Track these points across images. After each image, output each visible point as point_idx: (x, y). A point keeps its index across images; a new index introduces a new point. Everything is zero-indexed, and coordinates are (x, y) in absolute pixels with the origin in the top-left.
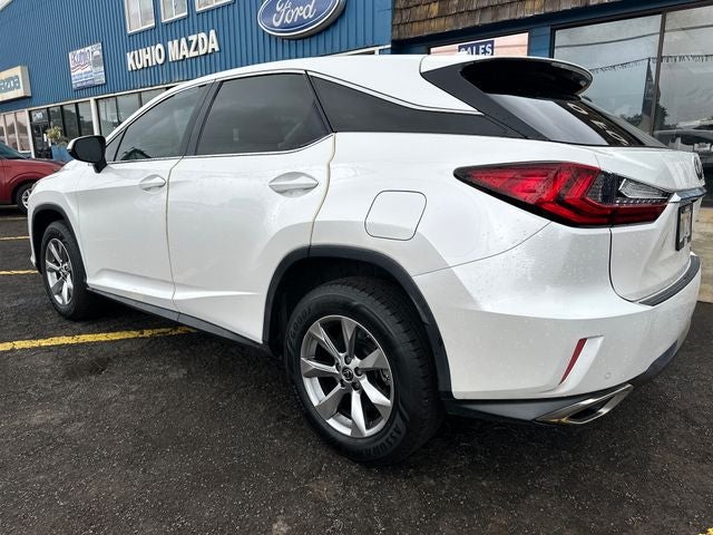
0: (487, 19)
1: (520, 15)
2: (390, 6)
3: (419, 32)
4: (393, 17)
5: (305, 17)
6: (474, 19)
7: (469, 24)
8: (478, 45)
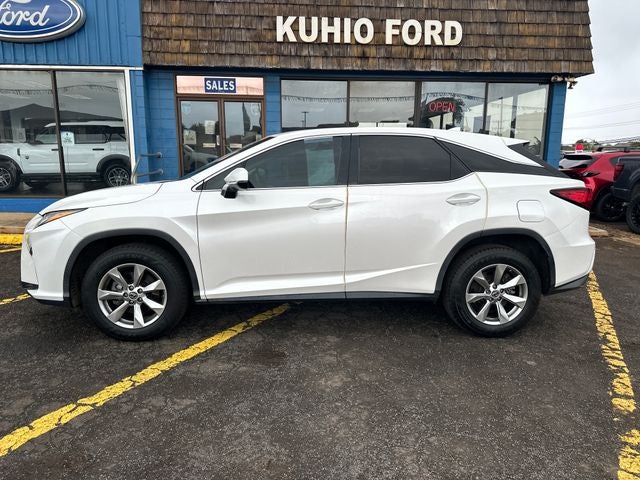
0: (236, 63)
1: (262, 66)
2: (140, 34)
3: (172, 62)
4: (143, 44)
5: (34, 24)
6: (224, 61)
7: (220, 64)
8: (222, 80)
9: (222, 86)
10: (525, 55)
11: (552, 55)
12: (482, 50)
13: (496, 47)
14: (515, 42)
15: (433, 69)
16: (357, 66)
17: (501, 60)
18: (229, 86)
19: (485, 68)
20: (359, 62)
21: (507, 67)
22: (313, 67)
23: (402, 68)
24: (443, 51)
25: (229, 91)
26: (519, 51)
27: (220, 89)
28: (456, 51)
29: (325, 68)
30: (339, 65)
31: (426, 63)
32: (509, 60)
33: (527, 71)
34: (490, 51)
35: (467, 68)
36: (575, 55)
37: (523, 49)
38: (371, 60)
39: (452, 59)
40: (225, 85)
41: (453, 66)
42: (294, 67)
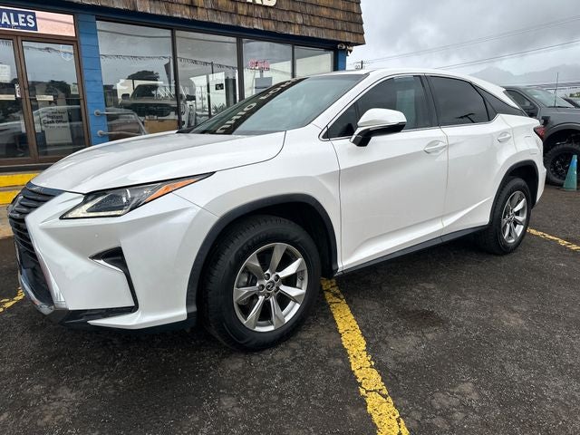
8: (16, 14)
9: (17, 20)
10: (323, 23)
11: (339, 25)
12: (292, 14)
13: (301, 13)
14: (315, 10)
15: (256, 27)
16: (186, 13)
17: (306, 25)
18: (26, 22)
19: (294, 31)
20: (188, 10)
21: (311, 33)
22: (140, 10)
23: (228, 23)
24: (262, 10)
25: (27, 28)
26: (317, 19)
27: (14, 23)
28: (272, 12)
29: (153, 12)
30: (168, 11)
31: (249, 20)
32: (312, 26)
33: (324, 37)
34: (297, 16)
35: (282, 29)
36: (353, 28)
37: (321, 17)
38: (199, 10)
39: (269, 19)
40: (21, 20)
41: (271, 26)
42: (117, 6)
